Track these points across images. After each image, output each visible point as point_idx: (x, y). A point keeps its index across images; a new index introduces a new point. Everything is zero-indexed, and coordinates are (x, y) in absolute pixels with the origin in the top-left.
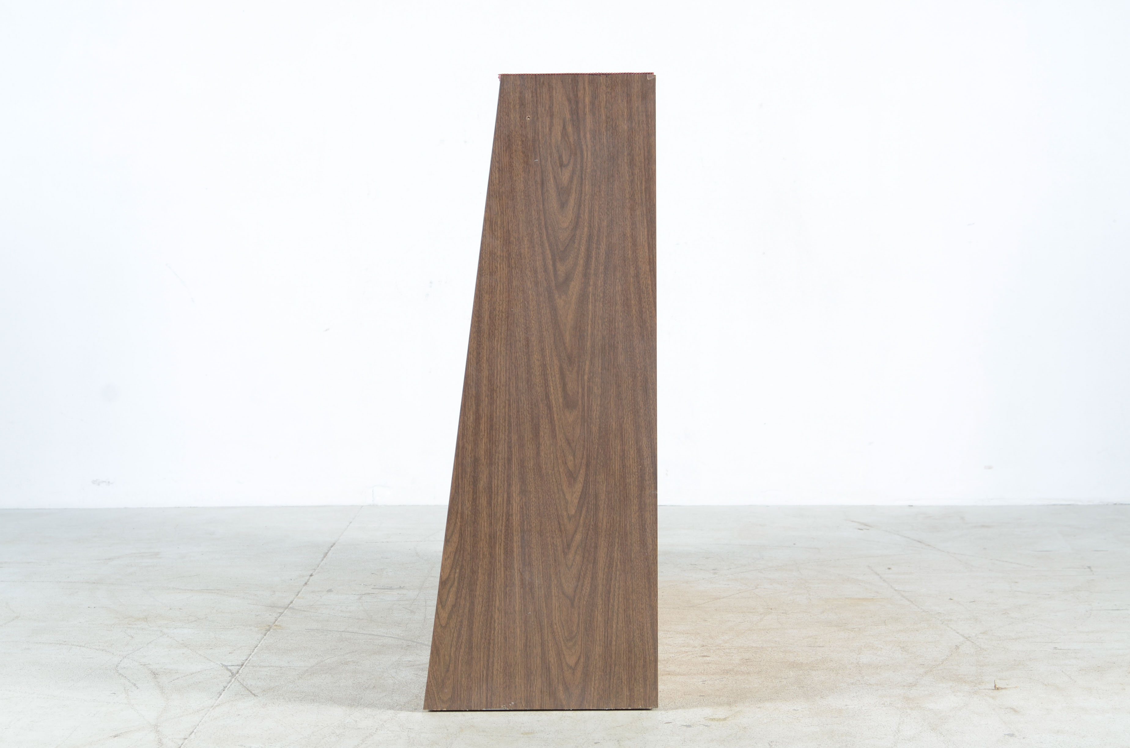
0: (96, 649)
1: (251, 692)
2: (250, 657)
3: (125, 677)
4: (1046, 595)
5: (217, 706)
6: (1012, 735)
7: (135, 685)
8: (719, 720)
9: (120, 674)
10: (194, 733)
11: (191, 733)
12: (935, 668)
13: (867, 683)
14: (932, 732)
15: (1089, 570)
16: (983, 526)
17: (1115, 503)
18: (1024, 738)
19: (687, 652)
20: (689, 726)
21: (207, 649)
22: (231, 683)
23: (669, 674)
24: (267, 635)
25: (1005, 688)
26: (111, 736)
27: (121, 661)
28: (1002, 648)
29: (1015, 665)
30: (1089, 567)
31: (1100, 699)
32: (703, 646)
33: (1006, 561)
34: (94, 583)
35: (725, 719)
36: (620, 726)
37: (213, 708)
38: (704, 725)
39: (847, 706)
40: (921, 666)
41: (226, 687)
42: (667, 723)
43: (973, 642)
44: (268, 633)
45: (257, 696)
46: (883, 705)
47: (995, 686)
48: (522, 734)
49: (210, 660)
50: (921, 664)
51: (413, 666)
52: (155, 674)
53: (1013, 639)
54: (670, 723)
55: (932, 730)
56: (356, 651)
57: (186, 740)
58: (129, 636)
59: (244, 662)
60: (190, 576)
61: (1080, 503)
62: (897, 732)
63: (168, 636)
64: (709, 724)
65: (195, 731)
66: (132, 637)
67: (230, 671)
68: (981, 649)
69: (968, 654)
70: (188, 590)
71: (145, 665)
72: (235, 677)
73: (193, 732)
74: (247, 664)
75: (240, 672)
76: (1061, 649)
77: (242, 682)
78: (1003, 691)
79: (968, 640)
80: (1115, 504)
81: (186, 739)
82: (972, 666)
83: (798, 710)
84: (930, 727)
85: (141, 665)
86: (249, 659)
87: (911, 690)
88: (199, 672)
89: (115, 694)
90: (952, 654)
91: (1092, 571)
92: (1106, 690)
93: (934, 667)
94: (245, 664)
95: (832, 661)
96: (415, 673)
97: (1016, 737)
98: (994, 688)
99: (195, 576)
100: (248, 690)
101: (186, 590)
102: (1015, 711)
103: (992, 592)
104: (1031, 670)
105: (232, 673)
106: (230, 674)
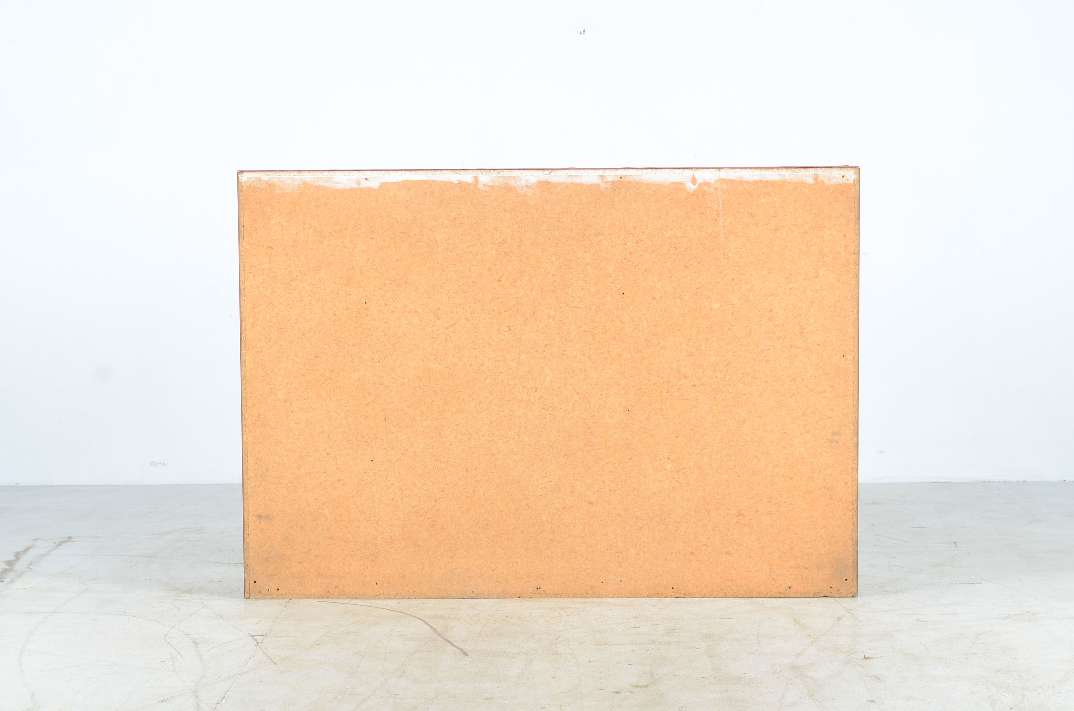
0: (150, 620)
1: (272, 660)
2: (273, 628)
3: (172, 646)
4: (917, 569)
5: (244, 673)
6: (872, 701)
7: (180, 653)
8: (642, 687)
9: (168, 643)
10: (225, 698)
11: (223, 699)
12: (819, 638)
13: (764, 653)
14: (810, 698)
15: (954, 545)
16: (874, 503)
17: (984, 480)
18: (882, 704)
19: (622, 624)
20: (617, 693)
21: (238, 619)
22: (256, 652)
23: (606, 644)
24: (287, 607)
25: (873, 658)
26: (159, 701)
27: (169, 631)
28: (875, 620)
29: (883, 636)
30: (955, 543)
31: (947, 667)
32: (635, 618)
33: (888, 537)
34: (150, 557)
35: (646, 686)
36: (563, 693)
37: (241, 675)
38: (630, 692)
39: (745, 674)
40: (808, 636)
41: (252, 655)
42: (601, 689)
43: (852, 615)
44: (287, 605)
45: (276, 664)
46: (774, 673)
47: (864, 656)
48: (485, 699)
49: (240, 630)
50: (808, 635)
51: (402, 636)
52: (196, 643)
53: (885, 611)
54: (603, 689)
55: (810, 697)
56: (357, 622)
57: (219, 705)
58: (176, 607)
59: (267, 632)
60: (227, 551)
61: (955, 481)
62: (782, 698)
63: (207, 608)
64: (633, 691)
65: (226, 696)
66: (179, 609)
67: (256, 640)
68: (858, 620)
69: (847, 625)
70: (225, 564)
71: (188, 635)
72: (260, 646)
73: (224, 697)
74: (269, 634)
75: (264, 641)
76: (922, 621)
77: (265, 651)
78: (871, 660)
79: (849, 612)
80: (984, 482)
81: (219, 703)
82: (849, 637)
83: (705, 678)
84: (809, 693)
85: (185, 635)
86: (271, 630)
87: (798, 659)
88: (231, 641)
89: (164, 661)
90: (834, 626)
91: (956, 546)
92: (953, 660)
93: (818, 637)
94: (268, 634)
95: (737, 632)
96: (403, 643)
97: (875, 703)
98: (863, 658)
99: (231, 550)
100: (269, 658)
101: (223, 563)
102: (878, 679)
103: (874, 566)
104: (896, 641)
105: (257, 643)
106: (255, 643)
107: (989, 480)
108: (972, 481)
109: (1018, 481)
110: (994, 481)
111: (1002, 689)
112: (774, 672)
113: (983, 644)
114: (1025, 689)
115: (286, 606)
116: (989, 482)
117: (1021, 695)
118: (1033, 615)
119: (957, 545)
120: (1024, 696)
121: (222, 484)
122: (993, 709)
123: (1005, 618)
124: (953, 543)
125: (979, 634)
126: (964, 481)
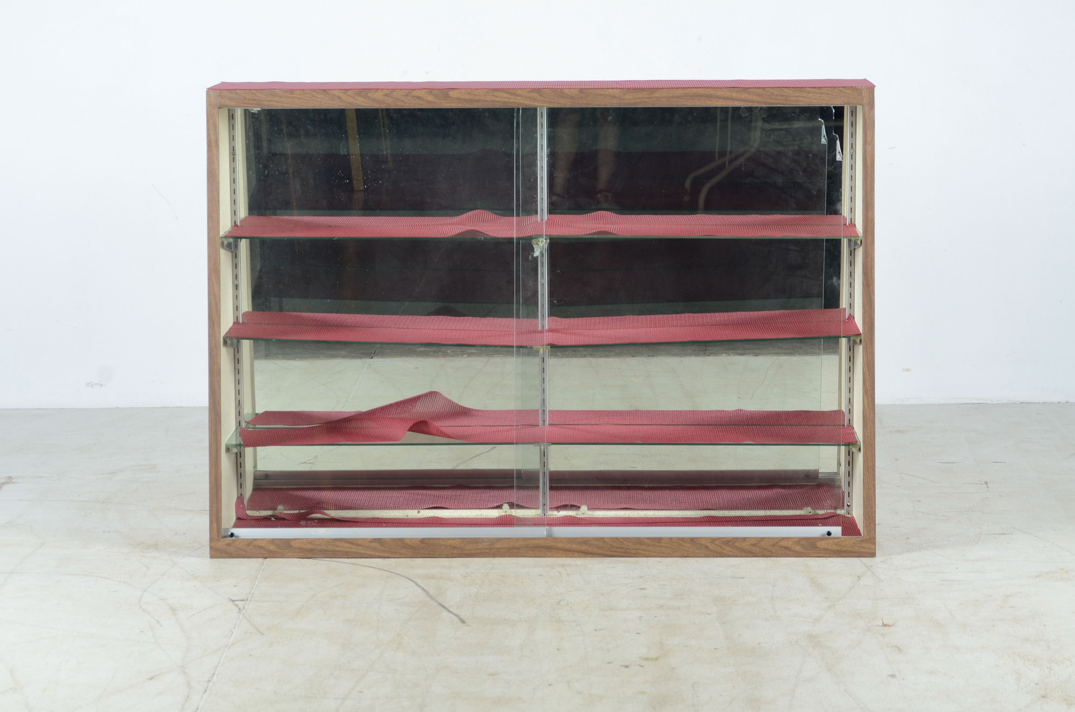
0: (119, 581)
1: (258, 630)
2: (253, 591)
3: (149, 613)
4: (943, 516)
5: (231, 645)
6: (893, 676)
7: (158, 622)
8: (652, 659)
9: (144, 610)
10: (215, 676)
11: (213, 676)
12: (837, 602)
13: (779, 619)
15: (985, 486)
17: (1021, 402)
18: (903, 679)
19: (627, 584)
20: (627, 666)
21: (214, 581)
22: (240, 620)
23: (611, 609)
24: (264, 565)
25: (892, 625)
26: (148, 679)
27: (142, 595)
28: (897, 579)
29: (905, 599)
30: (986, 483)
31: (972, 636)
32: (641, 577)
33: (913, 476)
34: (104, 502)
35: (657, 659)
36: (569, 667)
37: (228, 647)
38: (640, 666)
39: (760, 645)
40: (826, 599)
41: (236, 624)
42: (609, 663)
43: (873, 573)
45: (264, 634)
46: (790, 644)
47: (883, 623)
49: (218, 594)
51: (393, 600)
52: (173, 610)
53: (908, 569)
54: (612, 663)
55: (828, 671)
58: (145, 566)
59: (248, 596)
60: (187, 494)
61: (990, 402)
62: (799, 672)
63: (178, 566)
64: (643, 665)
65: (216, 673)
66: (148, 568)
67: (237, 605)
68: (879, 580)
69: (867, 586)
70: (188, 511)
71: (163, 599)
72: (243, 613)
74: (250, 599)
75: (246, 607)
76: (947, 581)
77: (248, 619)
78: (890, 628)
80: (1022, 403)
81: (210, 681)
82: (870, 600)
83: (718, 649)
84: (827, 667)
85: (160, 599)
86: (251, 593)
87: (815, 626)
88: (211, 607)
89: (143, 632)
90: (853, 586)
91: (988, 487)
92: (979, 627)
93: (837, 600)
94: (249, 599)
95: (751, 594)
96: (395, 609)
97: (896, 678)
98: (882, 625)
99: (192, 493)
100: (255, 627)
101: (186, 510)
102: (899, 650)
103: (897, 513)
104: (919, 605)
105: (240, 609)
106: (237, 610)
107: (1028, 401)
108: (1008, 402)
109: (1059, 402)
110: (1033, 402)
111: (1029, 661)
112: (790, 642)
113: (1011, 608)
114: (1053, 662)
116: (1028, 403)
117: (1048, 668)
118: (1067, 572)
119: (988, 485)
120: (1051, 670)
121: (168, 407)
122: (1018, 684)
123: (1036, 577)
124: (984, 483)
125: (1008, 596)
126: (1000, 402)
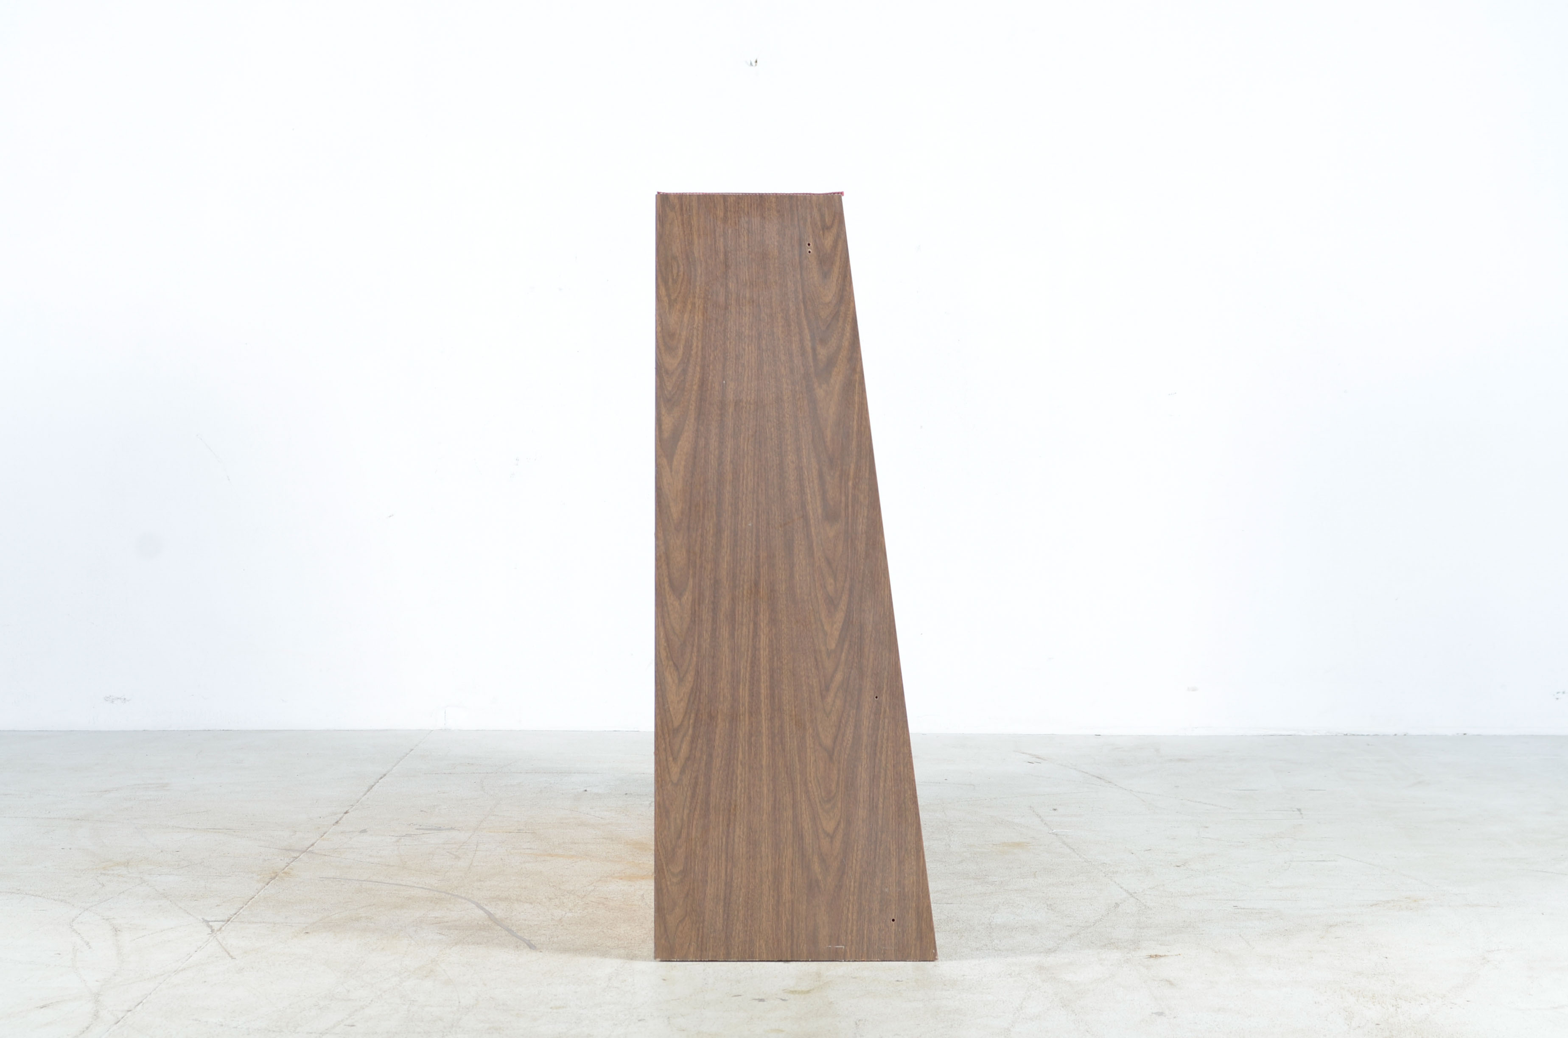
0: (54, 900)
1: (229, 954)
2: (241, 911)
3: (79, 934)
4: (1240, 842)
5: (182, 970)
6: (1161, 1014)
7: (88, 944)
8: (802, 992)
9: (74, 930)
10: (141, 1004)
11: (138, 1004)
12: (1084, 930)
13: (996, 948)
14: (1062, 1009)
15: (1299, 812)
16: (1180, 760)
17: (1345, 733)
18: (1175, 1018)
20: (762, 1000)
21: (191, 900)
22: (207, 943)
25: (1165, 956)
26: (37, 1007)
27: (80, 914)
28: (1172, 906)
29: (1183, 927)
30: (1299, 810)
31: (1280, 969)
33: (1199, 802)
34: (78, 820)
35: (808, 992)
36: (676, 1000)
37: (175, 973)
38: (782, 999)
39: (965, 977)
40: (1067, 928)
41: (201, 947)
42: (735, 996)
43: (1138, 900)
44: (272, 882)
45: (235, 958)
46: (1009, 976)
47: (1153, 954)
48: (551, 1008)
49: (190, 914)
50: (1068, 926)
51: (439, 923)
52: (116, 930)
53: (1188, 896)
54: (740, 996)
55: (1063, 1007)
56: (374, 904)
57: (129, 1013)
58: (100, 884)
59: (231, 916)
60: (198, 812)
61: (1303, 734)
62: (1019, 1008)
63: (148, 885)
64: (787, 998)
65: (144, 1001)
66: (103, 885)
67: (211, 927)
68: (1145, 907)
69: (1128, 913)
70: (190, 829)
71: (108, 919)
72: (215, 935)
73: (141, 1002)
74: (234, 919)
75: (223, 928)
76: (1244, 909)
77: (221, 942)
78: (1162, 959)
79: (1132, 896)
80: (1347, 735)
81: (130, 1011)
82: (1131, 928)
83: (902, 981)
84: (1062, 1003)
85: (104, 919)
86: (238, 913)
87: (1049, 956)
88: (172, 928)
89: (59, 954)
90: (1108, 914)
91: (1301, 814)
92: (1289, 959)
93: (1083, 928)
94: (231, 919)
95: (958, 921)
96: (439, 932)
97: (1165, 1016)
98: (1151, 956)
99: (204, 812)
100: (226, 951)
101: (188, 829)
102: (1171, 983)
103: (1175, 839)
104: (1202, 934)
105: (212, 931)
106: (209, 931)
107: (1353, 733)
108: (1328, 734)
109: (1395, 735)
110: (1360, 734)
111: (1364, 998)
112: (1009, 974)
113: (1336, 938)
114: (1400, 999)
115: (269, 883)
116: (1354, 735)
117: (1393, 1006)
118: (1415, 901)
119: (1303, 813)
120: (1398, 1008)
121: (213, 730)
122: (1348, 1025)
123: (1371, 906)
124: (1296, 810)
125: (1331, 926)
126: (1316, 734)
